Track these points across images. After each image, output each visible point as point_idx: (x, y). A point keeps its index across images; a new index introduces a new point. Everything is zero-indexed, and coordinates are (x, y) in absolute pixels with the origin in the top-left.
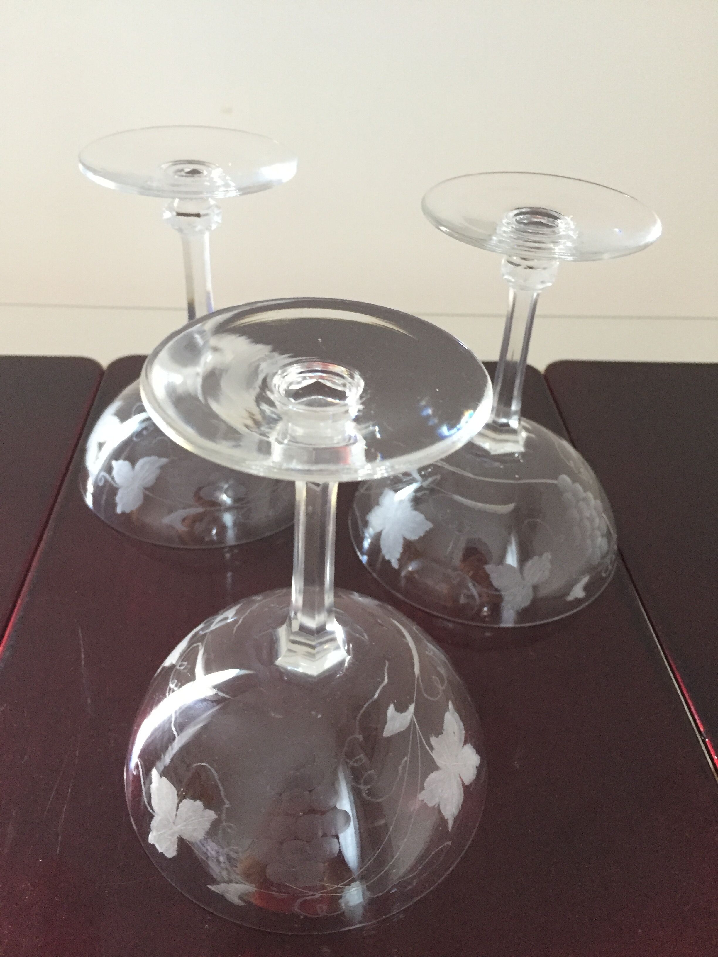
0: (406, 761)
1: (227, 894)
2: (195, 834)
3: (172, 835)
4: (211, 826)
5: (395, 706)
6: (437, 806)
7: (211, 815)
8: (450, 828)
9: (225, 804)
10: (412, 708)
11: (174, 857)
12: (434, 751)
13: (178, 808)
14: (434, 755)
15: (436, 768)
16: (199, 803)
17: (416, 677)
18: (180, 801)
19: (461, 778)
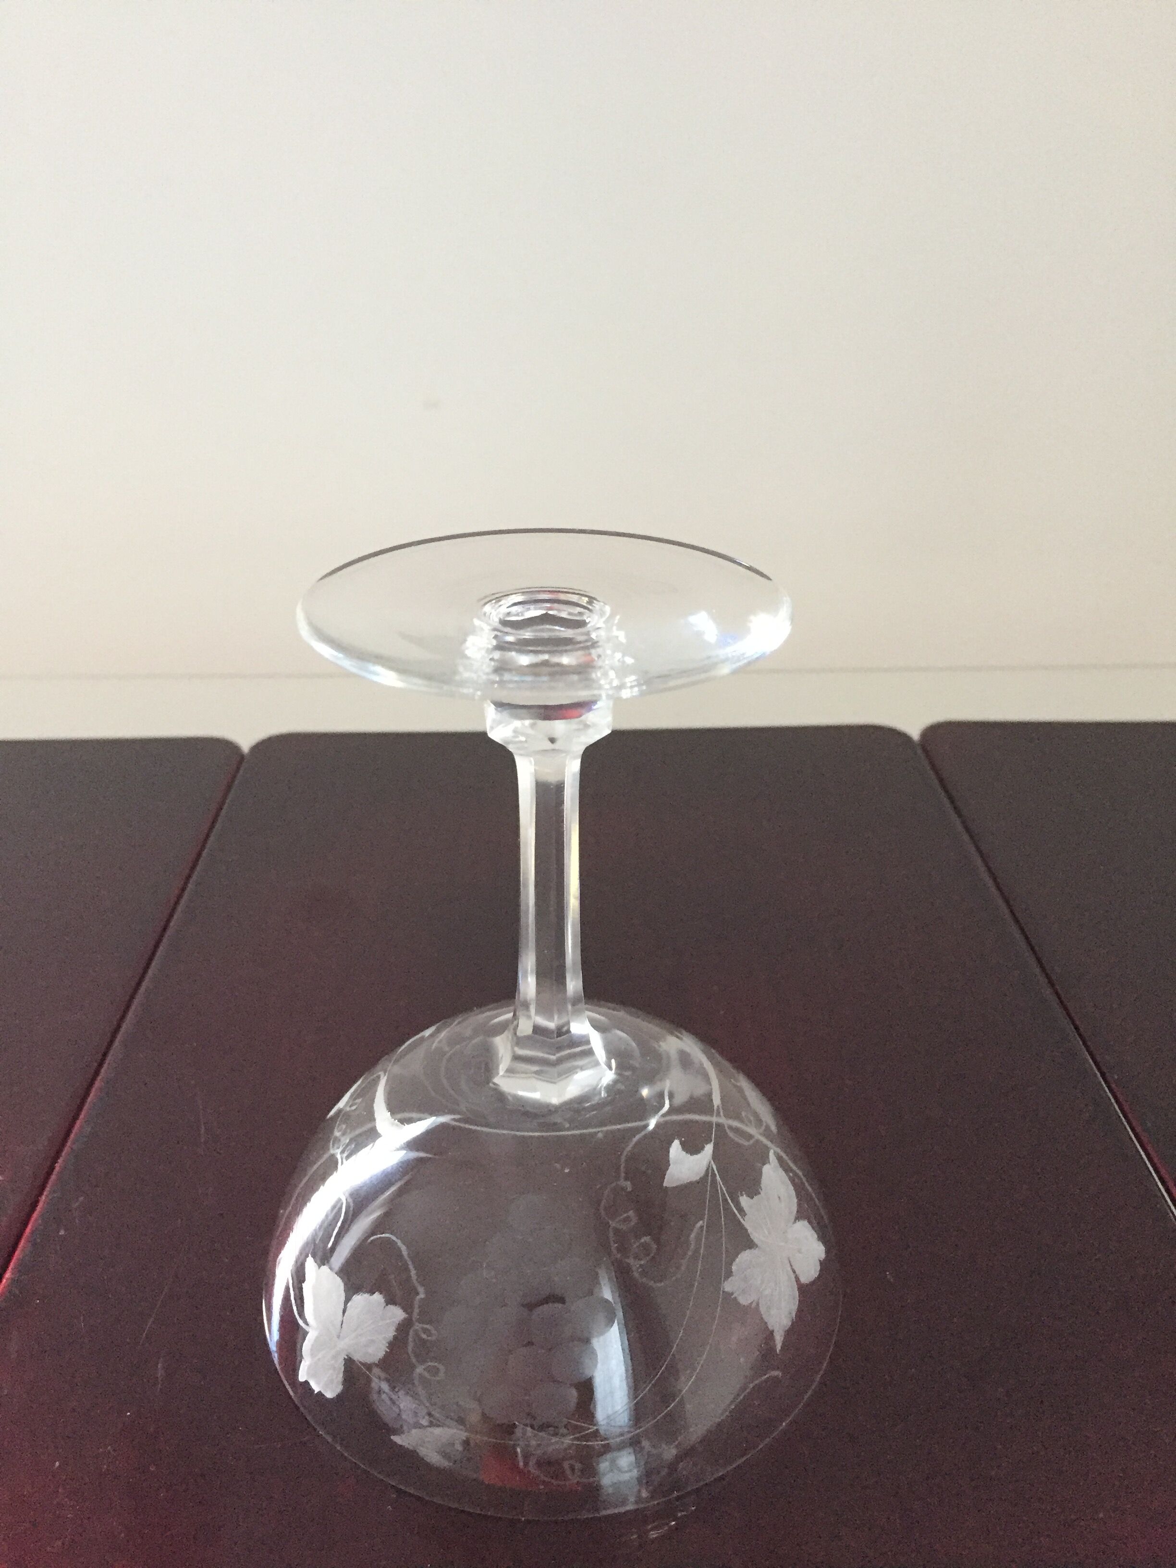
0: (702, 1227)
1: (421, 1448)
2: (370, 1350)
3: (335, 1357)
4: (396, 1332)
5: (682, 1143)
6: (754, 1305)
7: (397, 1314)
8: (779, 1347)
9: (418, 1294)
10: (709, 1148)
11: (338, 1396)
12: (746, 1218)
13: (344, 1311)
14: (747, 1223)
15: (750, 1244)
16: (378, 1297)
17: (715, 1107)
18: (347, 1300)
19: (794, 1272)
